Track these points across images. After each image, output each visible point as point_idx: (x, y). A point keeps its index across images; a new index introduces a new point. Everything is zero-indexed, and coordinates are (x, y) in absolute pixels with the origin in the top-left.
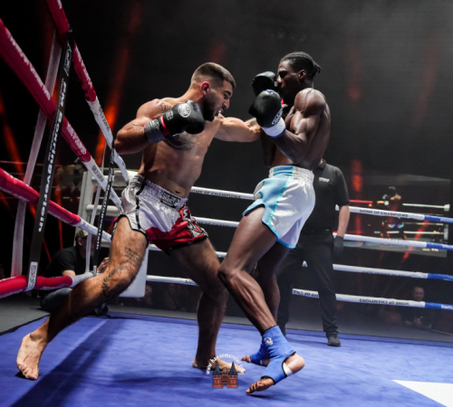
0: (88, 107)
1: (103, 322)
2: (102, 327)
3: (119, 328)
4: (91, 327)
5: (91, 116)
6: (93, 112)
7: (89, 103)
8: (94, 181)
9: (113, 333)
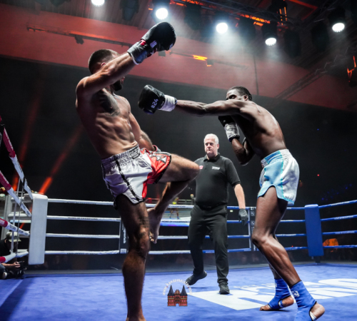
0: (11, 161)
1: (21, 281)
2: (21, 283)
3: (31, 283)
4: (15, 284)
5: (13, 165)
6: (14, 163)
7: (12, 158)
8: (12, 201)
9: (27, 286)
